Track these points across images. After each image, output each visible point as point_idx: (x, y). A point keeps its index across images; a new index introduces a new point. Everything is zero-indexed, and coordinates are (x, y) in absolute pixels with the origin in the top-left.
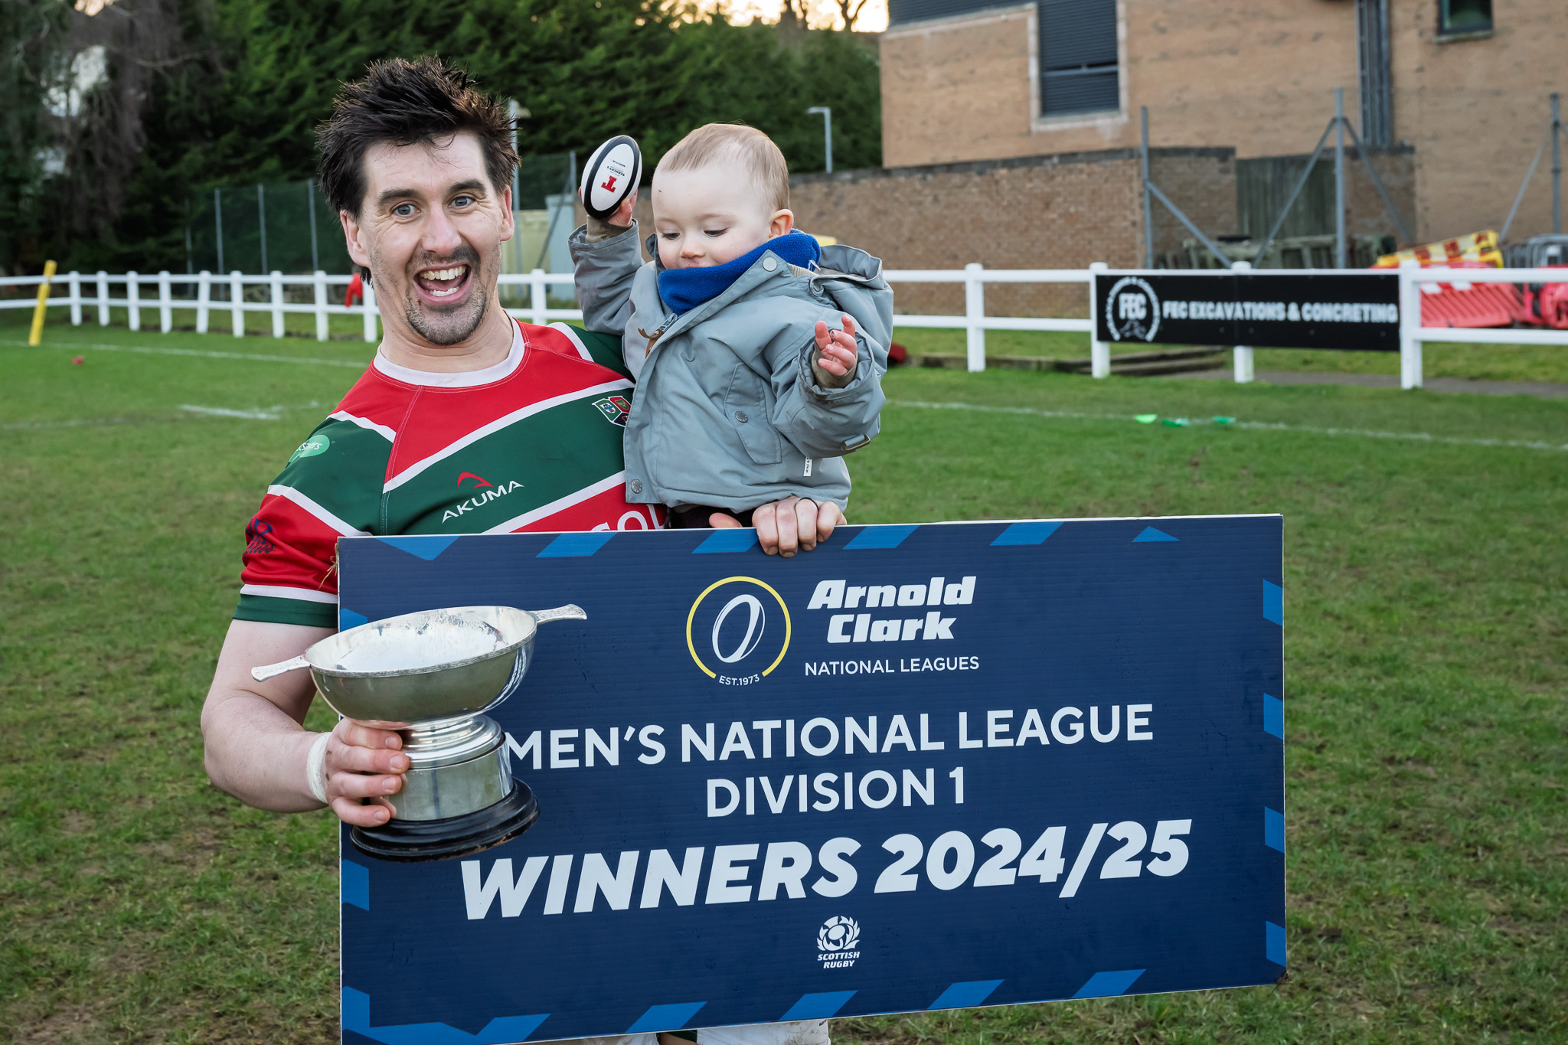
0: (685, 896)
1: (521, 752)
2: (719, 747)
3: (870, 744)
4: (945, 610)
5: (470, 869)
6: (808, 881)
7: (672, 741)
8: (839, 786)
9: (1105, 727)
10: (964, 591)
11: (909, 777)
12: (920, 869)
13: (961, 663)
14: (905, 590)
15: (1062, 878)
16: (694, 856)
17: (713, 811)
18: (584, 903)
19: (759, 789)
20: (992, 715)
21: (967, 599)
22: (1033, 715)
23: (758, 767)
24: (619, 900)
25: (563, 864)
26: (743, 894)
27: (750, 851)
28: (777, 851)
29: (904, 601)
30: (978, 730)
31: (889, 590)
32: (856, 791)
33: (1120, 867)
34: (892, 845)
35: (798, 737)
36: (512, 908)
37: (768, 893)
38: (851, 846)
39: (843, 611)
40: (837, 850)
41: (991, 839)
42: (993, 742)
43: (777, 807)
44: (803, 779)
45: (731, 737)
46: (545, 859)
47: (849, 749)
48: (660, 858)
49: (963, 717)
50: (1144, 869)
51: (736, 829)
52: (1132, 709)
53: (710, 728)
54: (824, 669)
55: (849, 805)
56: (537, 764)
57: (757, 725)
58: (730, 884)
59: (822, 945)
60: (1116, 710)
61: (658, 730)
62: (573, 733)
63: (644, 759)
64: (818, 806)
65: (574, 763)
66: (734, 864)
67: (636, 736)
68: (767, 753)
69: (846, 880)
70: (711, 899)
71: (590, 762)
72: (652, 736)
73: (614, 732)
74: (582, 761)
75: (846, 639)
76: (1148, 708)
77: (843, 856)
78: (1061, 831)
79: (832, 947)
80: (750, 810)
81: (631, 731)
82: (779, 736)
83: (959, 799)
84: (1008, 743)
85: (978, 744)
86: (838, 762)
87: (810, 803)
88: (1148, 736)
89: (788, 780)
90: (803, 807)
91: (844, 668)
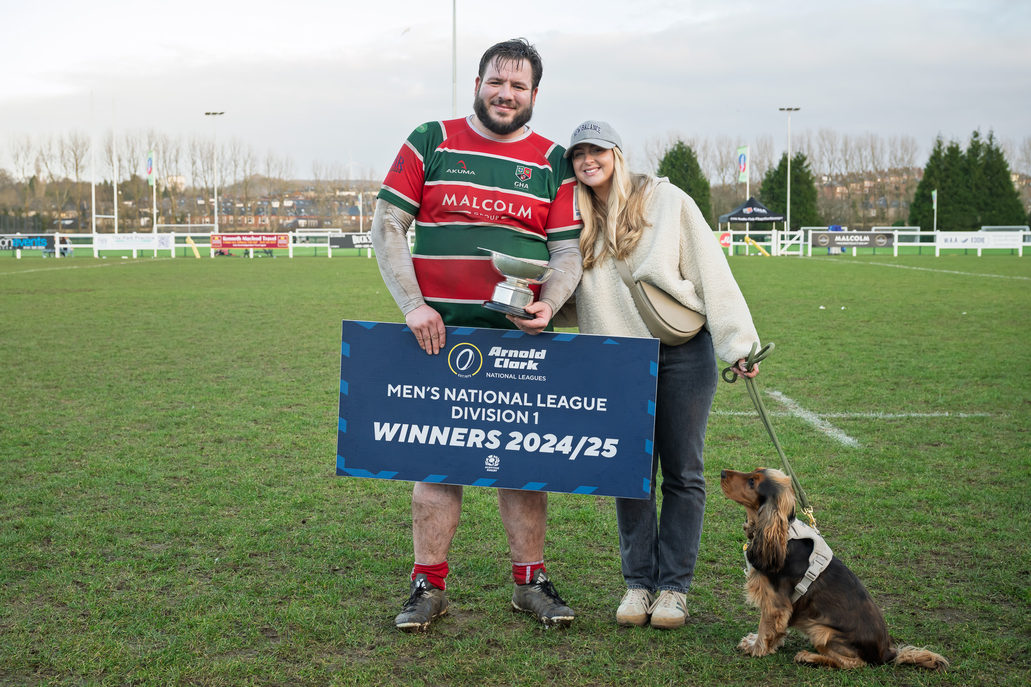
0: (443, 442)
1: (394, 391)
2: (457, 397)
3: (507, 401)
4: (535, 360)
5: (377, 425)
6: (484, 442)
7: (442, 393)
8: (495, 414)
9: (589, 405)
10: (542, 355)
11: (519, 413)
12: (521, 444)
13: (539, 378)
14: (522, 352)
15: (571, 453)
16: (447, 430)
17: (454, 416)
18: (411, 440)
19: (469, 411)
20: (549, 397)
21: (543, 357)
22: (563, 398)
23: (469, 404)
24: (422, 441)
25: (405, 427)
26: (462, 444)
27: (465, 431)
28: (474, 432)
29: (521, 356)
30: (544, 401)
31: (516, 352)
32: (501, 416)
33: (591, 452)
34: (512, 434)
35: (483, 396)
36: (389, 438)
37: (470, 444)
38: (499, 433)
39: (500, 357)
40: (493, 434)
41: (546, 437)
42: (549, 405)
43: (475, 417)
44: (484, 410)
45: (461, 394)
46: (399, 425)
47: (500, 402)
48: (436, 429)
49: (539, 396)
50: (600, 454)
51: (461, 423)
52: (599, 400)
53: (454, 390)
54: (493, 375)
55: (499, 420)
56: (399, 395)
57: (469, 391)
58: (458, 440)
59: (487, 463)
60: (593, 400)
61: (438, 389)
62: (411, 387)
63: (432, 397)
64: (488, 419)
65: (410, 396)
66: (459, 434)
67: (430, 390)
68: (472, 400)
69: (496, 444)
70: (451, 444)
71: (415, 396)
72: (435, 391)
73: (424, 388)
74: (413, 396)
75: (501, 366)
76: (605, 400)
77: (495, 436)
78: (571, 437)
79: (490, 465)
80: (466, 418)
81: (429, 388)
82: (476, 395)
83: (536, 422)
84: (555, 406)
85: (544, 405)
86: (495, 406)
87: (486, 418)
88: (605, 410)
89: (479, 410)
90: (483, 419)
91: (500, 376)
